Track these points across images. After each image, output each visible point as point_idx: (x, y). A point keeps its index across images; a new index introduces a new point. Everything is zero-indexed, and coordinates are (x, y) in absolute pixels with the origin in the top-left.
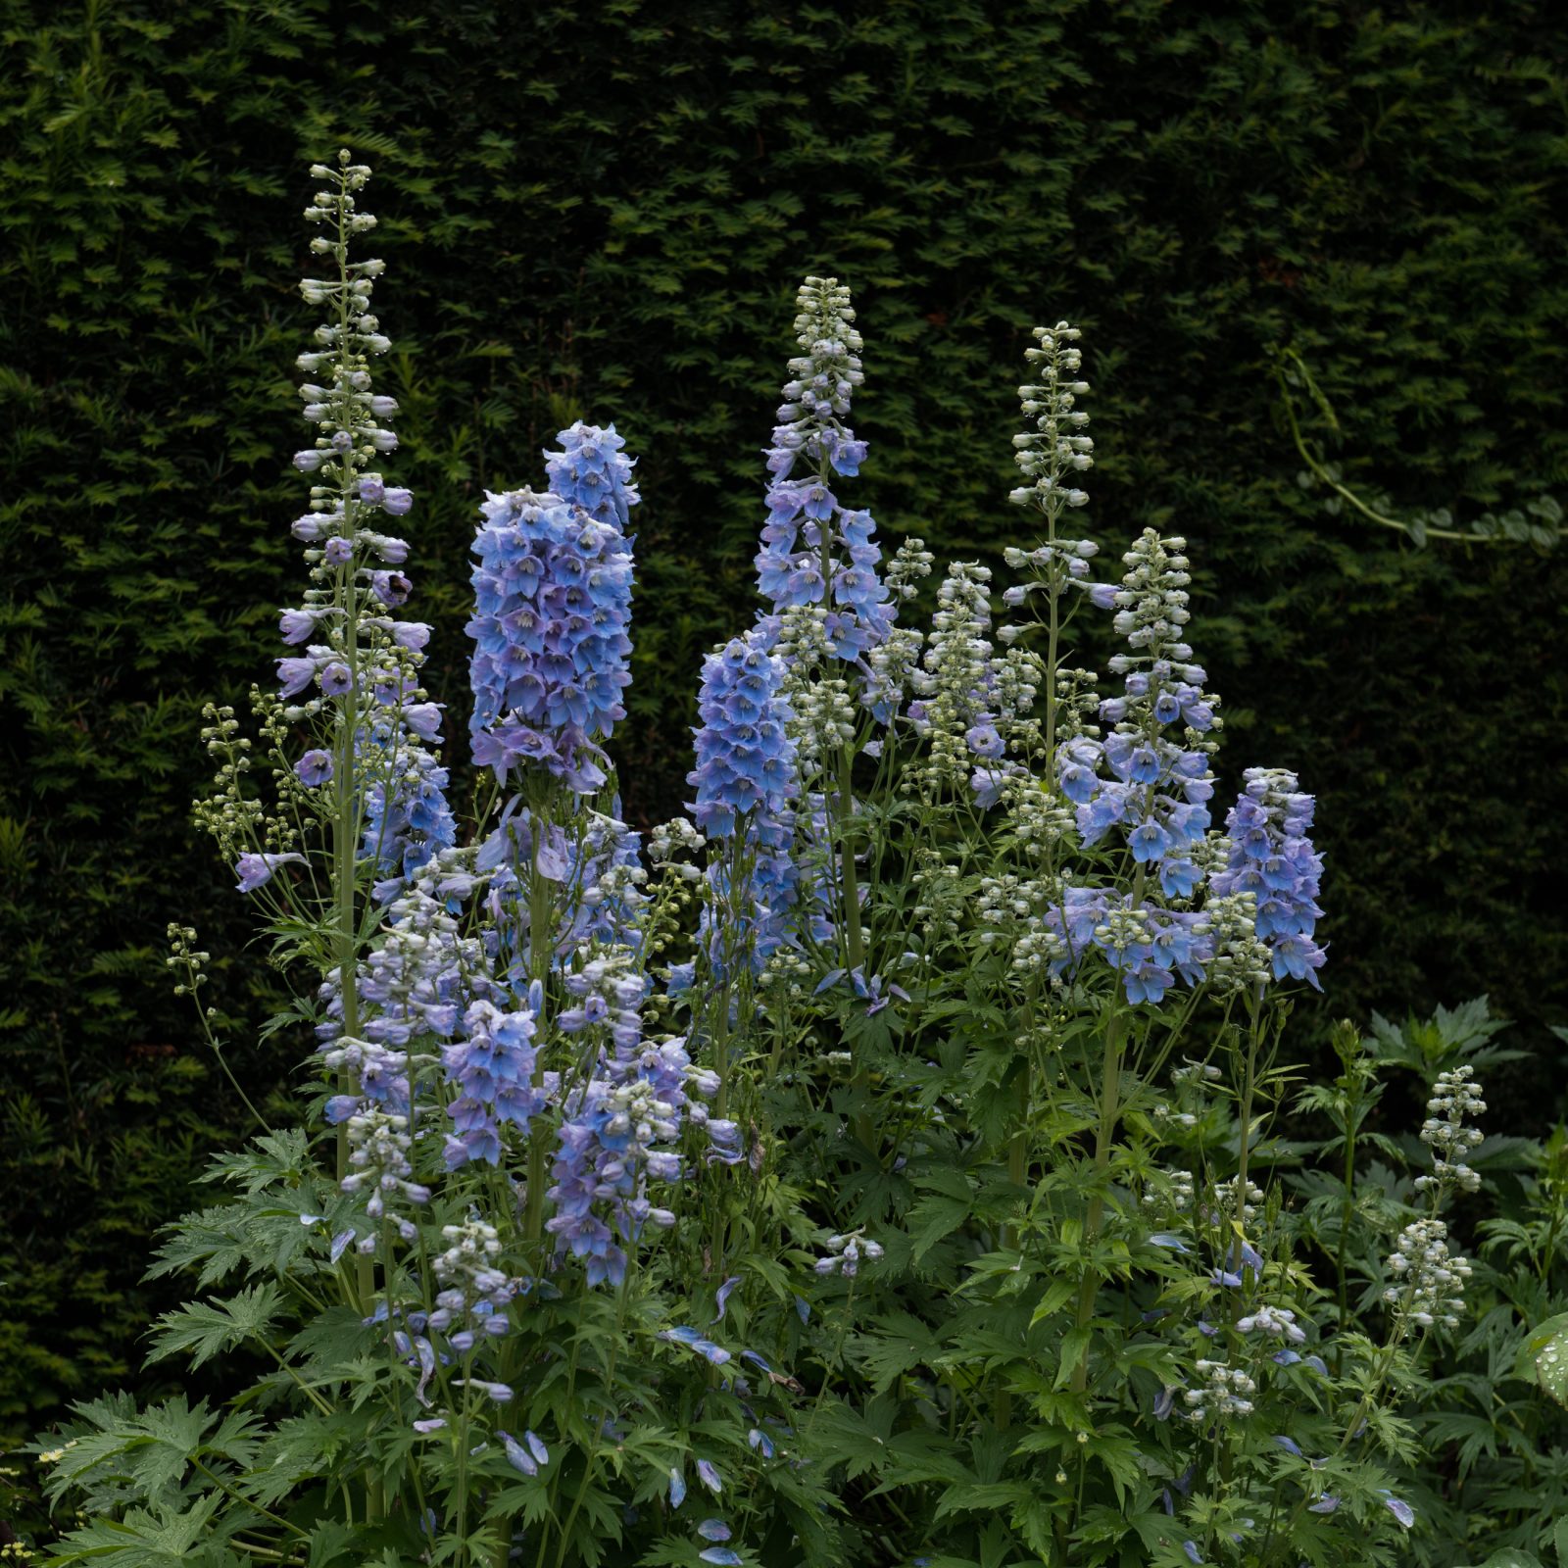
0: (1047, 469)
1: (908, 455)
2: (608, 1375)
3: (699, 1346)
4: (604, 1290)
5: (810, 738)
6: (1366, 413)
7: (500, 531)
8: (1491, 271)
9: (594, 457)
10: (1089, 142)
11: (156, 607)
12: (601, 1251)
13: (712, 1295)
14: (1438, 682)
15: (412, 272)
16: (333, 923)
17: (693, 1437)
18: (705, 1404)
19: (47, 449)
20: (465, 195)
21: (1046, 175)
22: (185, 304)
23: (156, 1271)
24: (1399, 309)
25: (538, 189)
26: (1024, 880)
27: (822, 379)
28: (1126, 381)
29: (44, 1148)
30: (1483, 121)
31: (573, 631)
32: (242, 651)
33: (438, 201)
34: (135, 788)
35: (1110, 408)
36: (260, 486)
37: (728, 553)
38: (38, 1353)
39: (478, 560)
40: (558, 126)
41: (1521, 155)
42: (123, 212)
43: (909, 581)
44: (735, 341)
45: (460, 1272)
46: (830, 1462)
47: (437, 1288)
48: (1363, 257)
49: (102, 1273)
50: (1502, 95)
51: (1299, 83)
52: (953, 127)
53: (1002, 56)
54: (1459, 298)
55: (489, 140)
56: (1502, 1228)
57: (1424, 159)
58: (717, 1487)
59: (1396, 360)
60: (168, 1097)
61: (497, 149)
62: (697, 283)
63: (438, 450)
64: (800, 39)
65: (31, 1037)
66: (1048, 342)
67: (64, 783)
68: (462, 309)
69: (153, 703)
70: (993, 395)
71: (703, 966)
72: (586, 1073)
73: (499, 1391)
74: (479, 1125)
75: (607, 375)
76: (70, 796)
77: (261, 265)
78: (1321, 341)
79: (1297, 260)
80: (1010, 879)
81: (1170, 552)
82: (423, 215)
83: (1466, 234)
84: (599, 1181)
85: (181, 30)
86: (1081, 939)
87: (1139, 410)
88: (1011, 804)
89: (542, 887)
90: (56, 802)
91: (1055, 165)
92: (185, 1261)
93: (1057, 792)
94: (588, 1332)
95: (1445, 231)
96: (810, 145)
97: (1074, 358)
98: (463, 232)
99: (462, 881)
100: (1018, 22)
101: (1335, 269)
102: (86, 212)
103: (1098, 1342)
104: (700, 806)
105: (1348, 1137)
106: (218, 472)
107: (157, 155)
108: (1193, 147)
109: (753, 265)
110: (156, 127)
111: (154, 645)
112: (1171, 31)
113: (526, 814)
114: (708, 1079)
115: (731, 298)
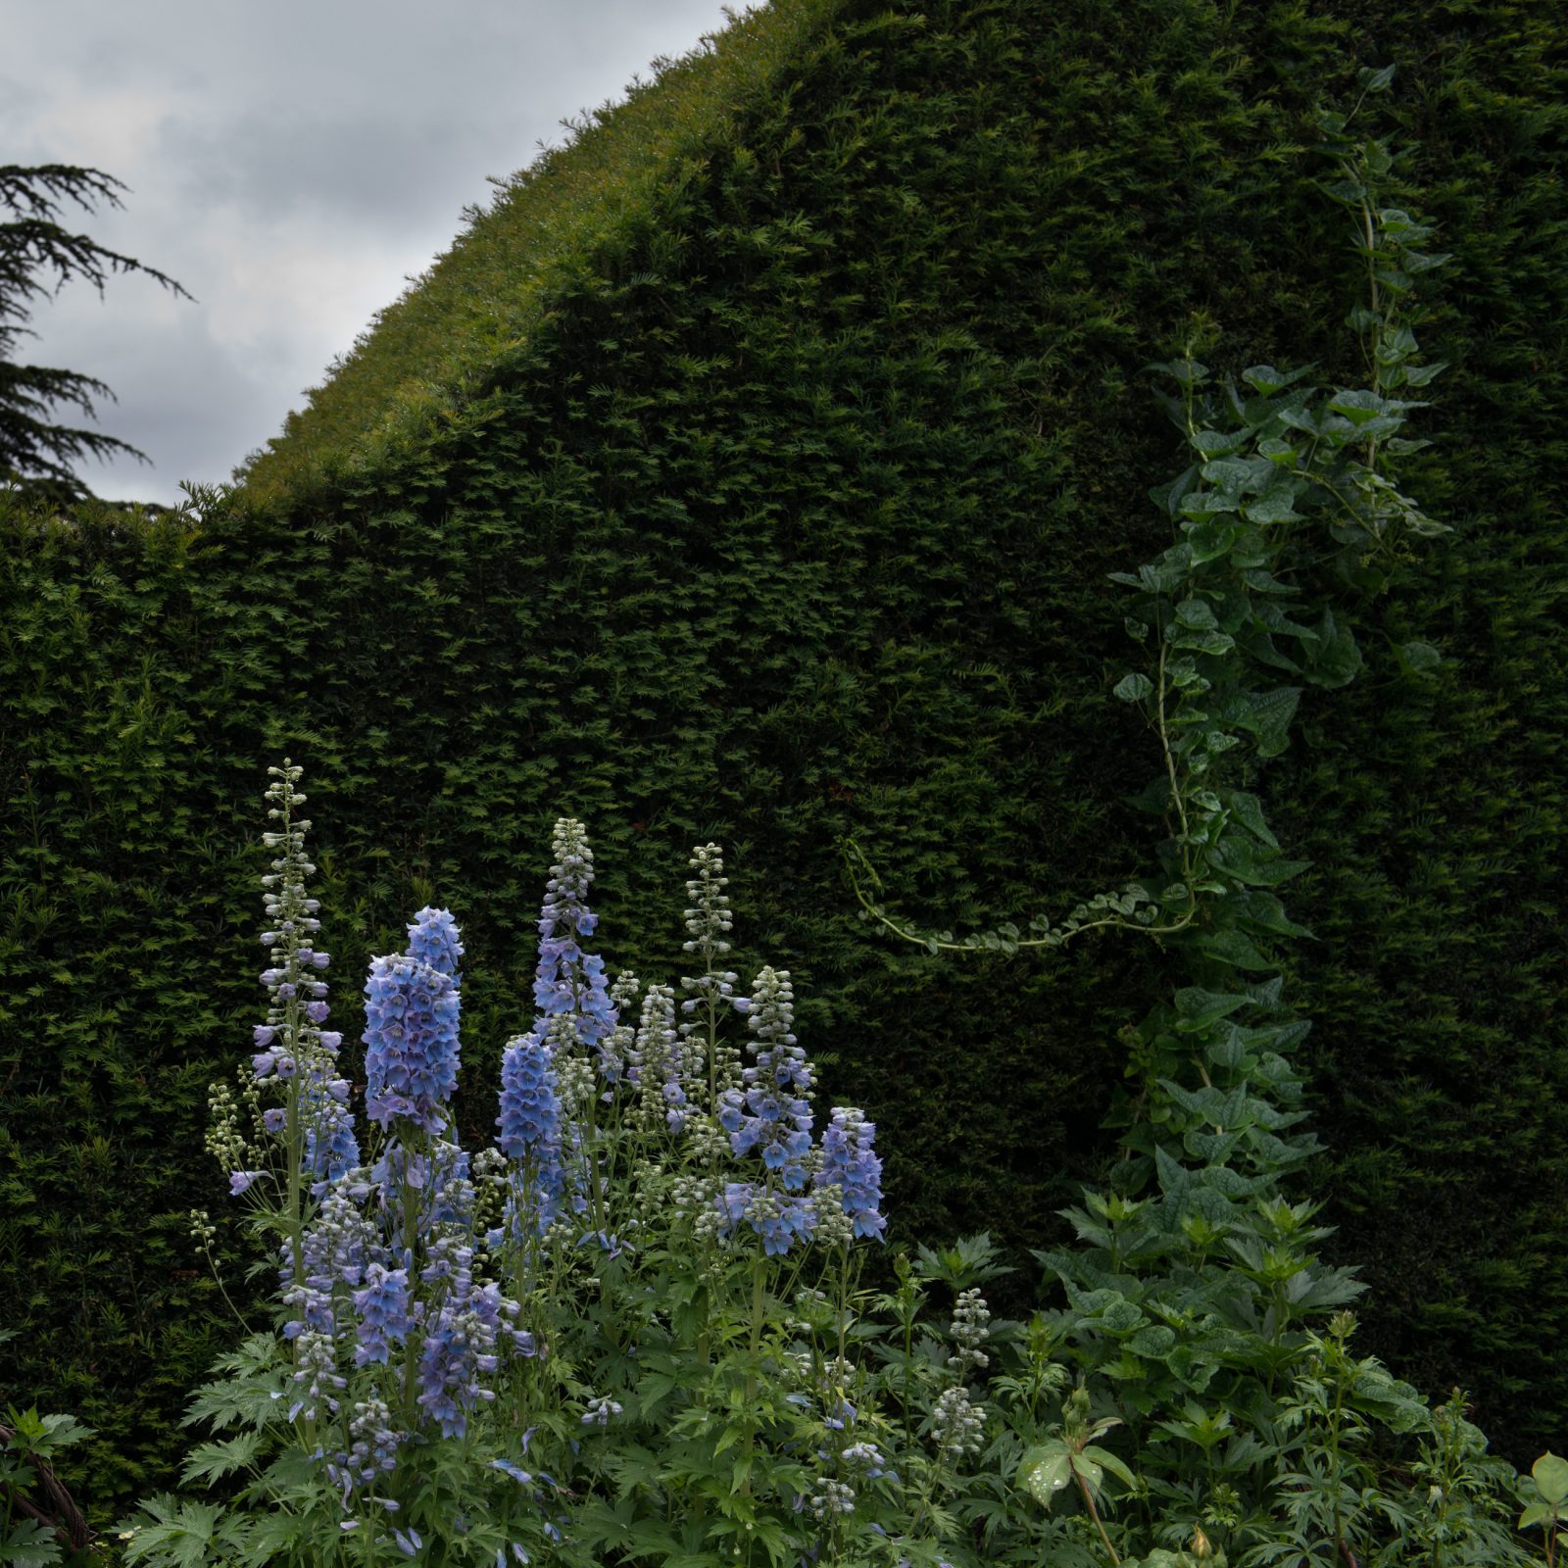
0: (705, 931)
1: (625, 907)
2: (457, 1491)
3: (512, 1471)
4: (453, 1439)
5: (569, 1093)
6: (898, 874)
7: (381, 980)
8: (968, 787)
9: (436, 928)
10: (725, 721)
11: (185, 1009)
12: (451, 1416)
13: (519, 1439)
14: (950, 1034)
15: (330, 809)
16: (288, 1212)
17: (510, 1528)
18: (517, 1507)
19: (121, 919)
20: (359, 764)
21: (701, 740)
22: (199, 832)
23: (187, 1422)
24: (915, 812)
25: (403, 759)
26: (700, 1178)
27: (570, 878)
28: (754, 858)
29: (122, 1334)
30: (959, 701)
31: (426, 1038)
32: (235, 1034)
33: (345, 768)
34: (173, 1116)
35: (744, 875)
36: (244, 936)
37: (520, 968)
38: (119, 1459)
39: (368, 996)
40: (414, 722)
41: (983, 720)
42: (164, 781)
43: (626, 996)
44: (520, 843)
45: (366, 1431)
46: (595, 1541)
47: (353, 1440)
48: (891, 782)
49: (157, 1410)
50: (968, 685)
51: (848, 683)
52: (645, 714)
53: (672, 673)
54: (950, 804)
55: (374, 732)
56: (1006, 1382)
57: (924, 724)
58: (525, 1561)
59: (915, 842)
60: (193, 1301)
61: (378, 737)
62: (497, 810)
63: (347, 912)
64: (553, 668)
65: (114, 1267)
66: (703, 855)
67: (132, 1115)
68: (360, 830)
69: (183, 1066)
70: (674, 870)
71: (508, 1234)
72: (439, 1304)
73: (391, 1504)
74: (375, 1340)
75: (445, 865)
76: (135, 1122)
77: (243, 808)
78: (869, 832)
79: (852, 785)
80: (692, 1178)
81: (781, 981)
82: (335, 776)
83: (952, 767)
84: (448, 1373)
85: (196, 676)
86: (736, 1216)
87: (761, 876)
88: (691, 1131)
89: (409, 1192)
90: (127, 1126)
91: (705, 735)
92: (204, 1415)
93: (717, 1124)
94: (444, 1466)
95: (940, 766)
96: (562, 728)
97: (719, 864)
98: (359, 785)
99: (363, 1188)
100: (680, 653)
101: (875, 790)
102: (143, 782)
103: (757, 1464)
104: (503, 1139)
105: (906, 1327)
106: (220, 929)
107: (183, 748)
108: (788, 722)
109: (529, 798)
110: (182, 732)
111: (183, 1031)
112: (771, 655)
113: (400, 1148)
114: (513, 1306)
115: (517, 818)
